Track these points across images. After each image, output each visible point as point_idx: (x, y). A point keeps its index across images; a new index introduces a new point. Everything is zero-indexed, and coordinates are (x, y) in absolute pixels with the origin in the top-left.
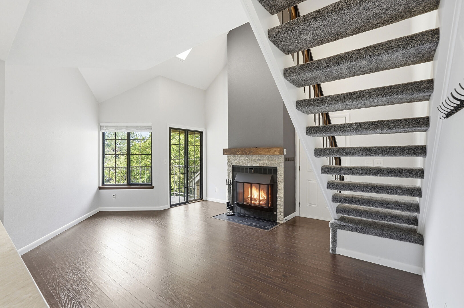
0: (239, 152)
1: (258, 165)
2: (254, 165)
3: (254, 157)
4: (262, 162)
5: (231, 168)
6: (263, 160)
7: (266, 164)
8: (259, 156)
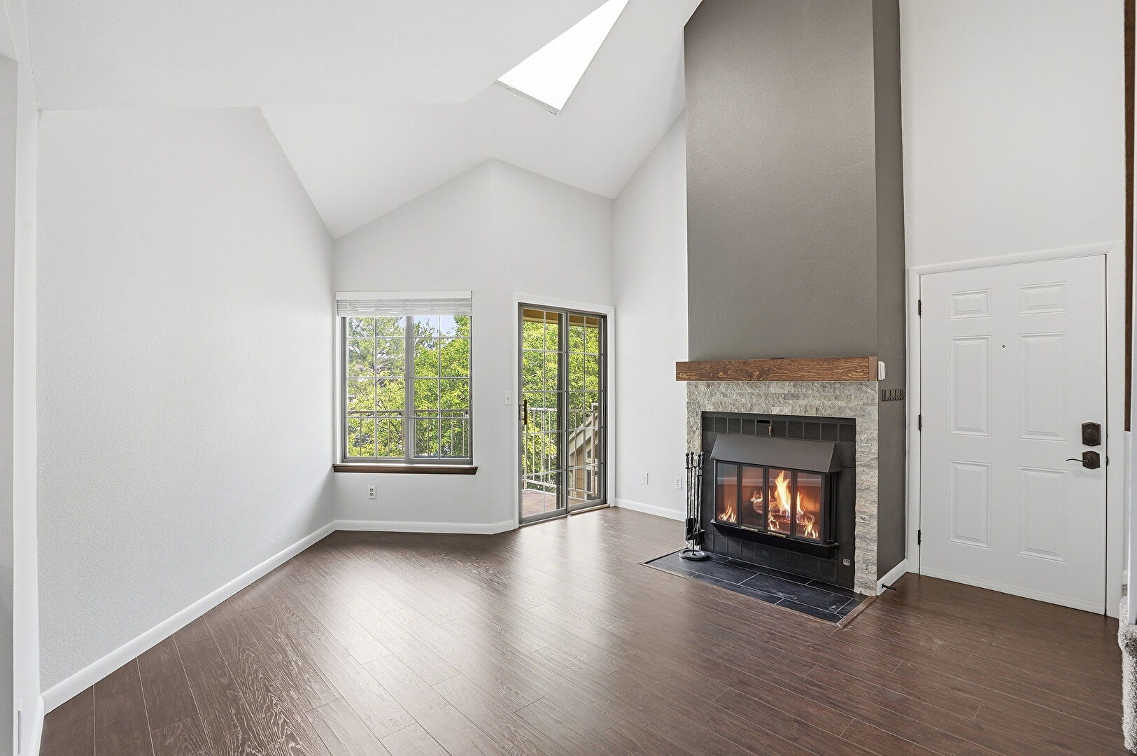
0: (725, 373)
1: (787, 411)
2: (775, 411)
3: (775, 388)
4: (802, 402)
5: (699, 420)
6: (805, 396)
7: (817, 409)
8: (792, 383)
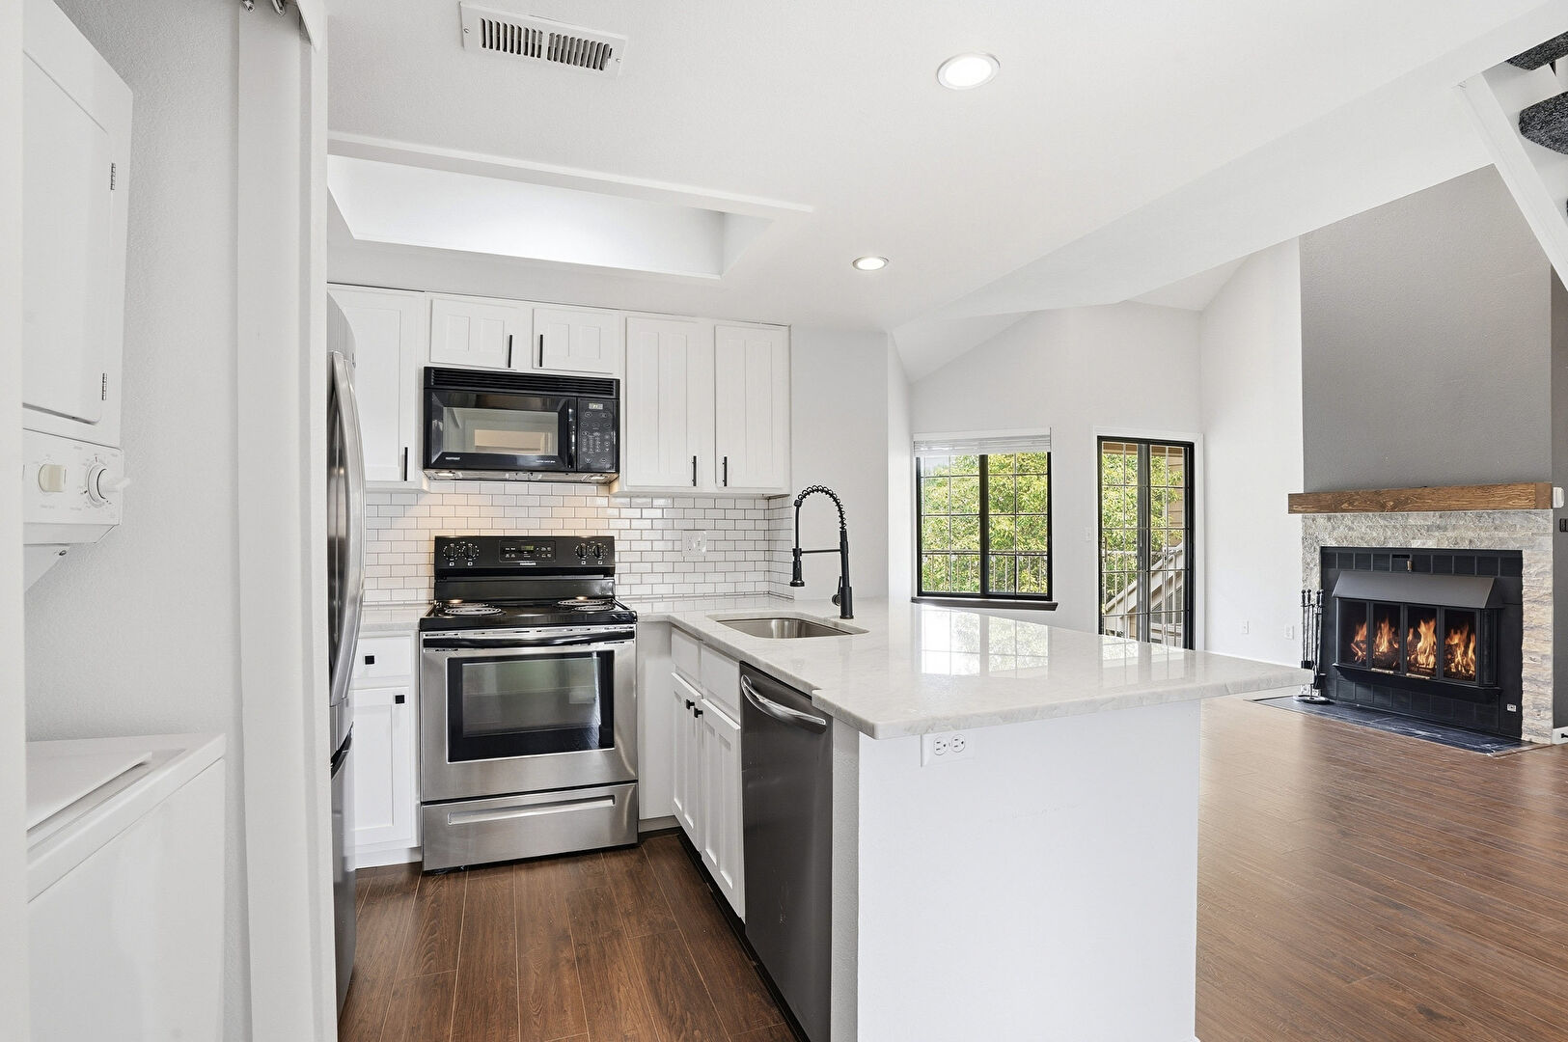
0: (1350, 504)
2: (1416, 544)
3: (1415, 519)
4: (1450, 534)
5: (1317, 556)
6: (1454, 528)
7: (1471, 541)
8: (1437, 514)
